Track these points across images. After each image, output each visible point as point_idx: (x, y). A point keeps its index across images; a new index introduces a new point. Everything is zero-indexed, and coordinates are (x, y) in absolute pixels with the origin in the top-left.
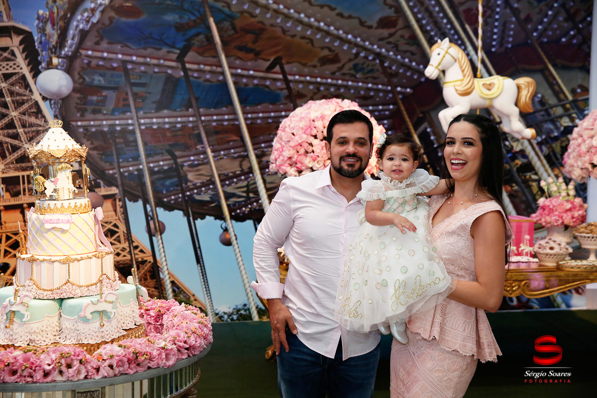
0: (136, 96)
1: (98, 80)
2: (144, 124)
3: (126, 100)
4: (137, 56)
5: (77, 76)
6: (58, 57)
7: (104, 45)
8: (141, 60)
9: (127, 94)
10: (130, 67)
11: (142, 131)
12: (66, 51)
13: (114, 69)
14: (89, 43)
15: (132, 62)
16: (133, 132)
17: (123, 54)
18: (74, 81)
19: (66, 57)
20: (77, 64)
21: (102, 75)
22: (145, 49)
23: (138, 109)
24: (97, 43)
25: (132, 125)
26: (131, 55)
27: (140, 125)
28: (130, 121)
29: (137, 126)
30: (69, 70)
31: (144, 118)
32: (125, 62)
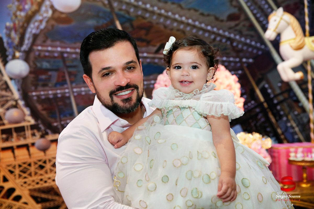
0: (70, 74)
1: (45, 65)
2: (76, 92)
3: (64, 77)
4: (71, 48)
5: (31, 63)
6: (20, 51)
7: (49, 42)
8: (72, 51)
9: (64, 73)
10: (65, 55)
11: (75, 97)
12: (25, 47)
13: (55, 57)
14: (39, 41)
15: (67, 53)
16: (69, 98)
17: (61, 47)
18: (30, 66)
19: (25, 51)
20: (32, 56)
21: (48, 62)
22: (75, 43)
23: (72, 82)
24: (44, 42)
25: (69, 93)
26: (66, 48)
27: (73, 92)
28: (67, 91)
29: (71, 93)
30: (26, 60)
31: (75, 88)
32: (62, 53)
